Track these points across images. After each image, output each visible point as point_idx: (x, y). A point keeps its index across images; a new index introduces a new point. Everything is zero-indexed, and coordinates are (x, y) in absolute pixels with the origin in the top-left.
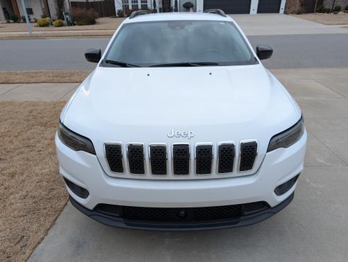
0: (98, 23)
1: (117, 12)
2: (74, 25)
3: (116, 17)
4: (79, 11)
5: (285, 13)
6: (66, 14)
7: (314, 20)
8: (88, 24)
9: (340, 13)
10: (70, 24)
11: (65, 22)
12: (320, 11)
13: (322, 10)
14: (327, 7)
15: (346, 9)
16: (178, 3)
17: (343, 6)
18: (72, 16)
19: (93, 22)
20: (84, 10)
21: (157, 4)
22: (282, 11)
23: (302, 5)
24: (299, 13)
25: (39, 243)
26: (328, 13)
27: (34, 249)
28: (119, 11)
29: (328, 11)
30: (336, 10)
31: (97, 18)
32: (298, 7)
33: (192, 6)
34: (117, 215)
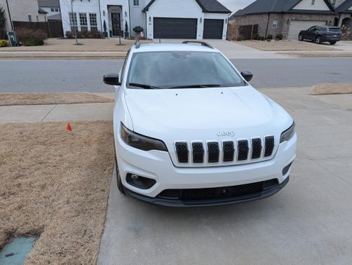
0: (47, 44)
1: (65, 33)
2: (20, 45)
3: (64, 38)
4: (25, 32)
5: (227, 39)
6: (11, 34)
7: (253, 47)
8: (36, 45)
9: (273, 41)
10: (14, 44)
11: (8, 42)
12: (256, 39)
13: (257, 38)
14: (261, 35)
15: (277, 37)
16: (129, 27)
17: (274, 34)
18: (17, 37)
19: (41, 43)
20: (31, 31)
21: (107, 27)
22: (224, 38)
23: (240, 33)
24: (239, 40)
25: (102, 233)
26: (262, 40)
27: (101, 237)
28: (68, 32)
29: (263, 39)
30: (269, 38)
31: (45, 39)
32: (237, 35)
33: (142, 30)
34: (177, 198)
